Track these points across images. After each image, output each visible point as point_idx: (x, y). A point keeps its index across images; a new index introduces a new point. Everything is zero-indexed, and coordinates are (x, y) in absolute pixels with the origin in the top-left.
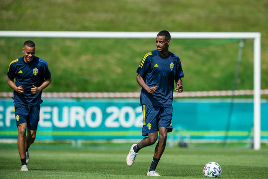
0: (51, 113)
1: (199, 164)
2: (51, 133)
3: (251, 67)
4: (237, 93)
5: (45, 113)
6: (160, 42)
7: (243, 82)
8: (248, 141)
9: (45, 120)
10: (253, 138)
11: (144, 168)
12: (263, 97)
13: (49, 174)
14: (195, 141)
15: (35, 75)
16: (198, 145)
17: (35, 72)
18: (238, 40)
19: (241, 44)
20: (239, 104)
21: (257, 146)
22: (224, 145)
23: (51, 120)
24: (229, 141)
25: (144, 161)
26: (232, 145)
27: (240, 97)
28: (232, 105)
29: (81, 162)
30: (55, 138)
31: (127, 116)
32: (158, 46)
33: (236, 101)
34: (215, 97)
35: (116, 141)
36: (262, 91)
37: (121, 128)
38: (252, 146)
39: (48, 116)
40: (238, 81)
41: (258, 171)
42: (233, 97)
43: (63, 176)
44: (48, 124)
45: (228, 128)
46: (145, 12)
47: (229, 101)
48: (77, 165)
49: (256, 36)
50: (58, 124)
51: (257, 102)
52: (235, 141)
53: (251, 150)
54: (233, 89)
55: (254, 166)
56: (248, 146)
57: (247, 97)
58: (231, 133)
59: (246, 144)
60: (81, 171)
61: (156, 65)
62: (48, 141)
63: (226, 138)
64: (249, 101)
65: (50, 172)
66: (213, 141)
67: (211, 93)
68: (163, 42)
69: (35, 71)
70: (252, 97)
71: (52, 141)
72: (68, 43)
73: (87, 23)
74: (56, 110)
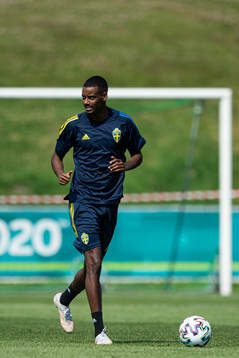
1: (123, 321)
3: (213, 150)
4: (190, 195)
6: (90, 97)
7: (200, 176)
8: (210, 280)
10: (217, 275)
11: (26, 327)
12: (236, 202)
14: (115, 281)
16: (122, 287)
18: (192, 102)
19: (198, 109)
20: (192, 215)
21: (226, 289)
22: (166, 286)
24: (176, 280)
25: (25, 315)
26: (181, 286)
27: (196, 202)
28: (181, 217)
32: (86, 106)
33: (189, 209)
34: (153, 203)
36: (235, 192)
38: (217, 288)
40: (192, 174)
41: (227, 334)
42: (184, 202)
45: (174, 257)
46: (26, 52)
47: (175, 209)
49: (224, 95)
51: (225, 211)
52: (187, 280)
53: (215, 296)
54: (184, 189)
55: (221, 324)
56: (210, 288)
57: (208, 202)
58: (180, 266)
59: (204, 285)
61: (86, 137)
63: (171, 274)
64: (210, 209)
66: (147, 280)
67: (146, 197)
68: (94, 97)
70: (216, 202)
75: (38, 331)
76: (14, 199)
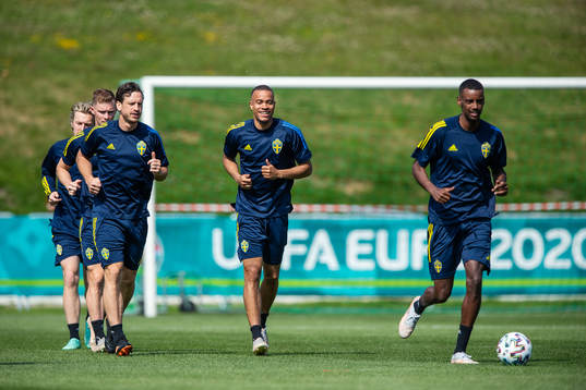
0: (373, 242)
2: (373, 284)
5: (362, 242)
9: (361, 257)
13: (370, 366)
15: (277, 152)
17: (277, 147)
23: (372, 256)
29: (435, 341)
30: (381, 292)
31: (528, 247)
35: (504, 299)
37: (516, 272)
39: (367, 249)
43: (398, 370)
44: (368, 265)
48: (427, 347)
50: (387, 264)
60: (434, 360)
61: (453, 148)
62: (366, 299)
65: (370, 362)
69: (277, 145)
71: (376, 299)
72: (407, 100)
73: (445, 60)
74: (382, 236)
75: (576, 355)
76: (551, 206)
